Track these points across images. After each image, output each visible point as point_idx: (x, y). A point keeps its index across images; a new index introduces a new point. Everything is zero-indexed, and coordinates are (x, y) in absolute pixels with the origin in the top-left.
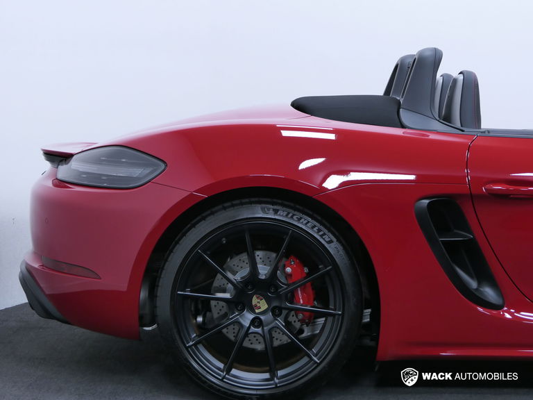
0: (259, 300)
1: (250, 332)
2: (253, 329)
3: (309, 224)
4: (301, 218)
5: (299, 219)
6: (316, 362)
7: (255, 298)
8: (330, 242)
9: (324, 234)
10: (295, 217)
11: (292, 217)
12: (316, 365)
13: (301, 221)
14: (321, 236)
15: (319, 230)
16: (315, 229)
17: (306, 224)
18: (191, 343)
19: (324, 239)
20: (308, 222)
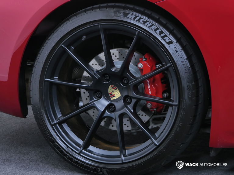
0: (114, 90)
1: (105, 115)
2: (107, 113)
3: (154, 26)
4: (147, 21)
5: (144, 22)
6: (155, 145)
7: (110, 87)
8: (170, 43)
9: (166, 36)
10: (141, 20)
11: (139, 20)
12: (155, 147)
13: (146, 24)
14: (163, 37)
15: (161, 32)
16: (158, 31)
17: (150, 27)
18: (55, 122)
19: (165, 40)
20: (153, 25)
